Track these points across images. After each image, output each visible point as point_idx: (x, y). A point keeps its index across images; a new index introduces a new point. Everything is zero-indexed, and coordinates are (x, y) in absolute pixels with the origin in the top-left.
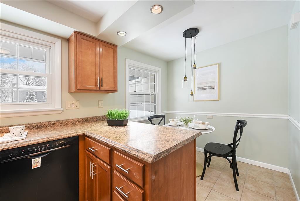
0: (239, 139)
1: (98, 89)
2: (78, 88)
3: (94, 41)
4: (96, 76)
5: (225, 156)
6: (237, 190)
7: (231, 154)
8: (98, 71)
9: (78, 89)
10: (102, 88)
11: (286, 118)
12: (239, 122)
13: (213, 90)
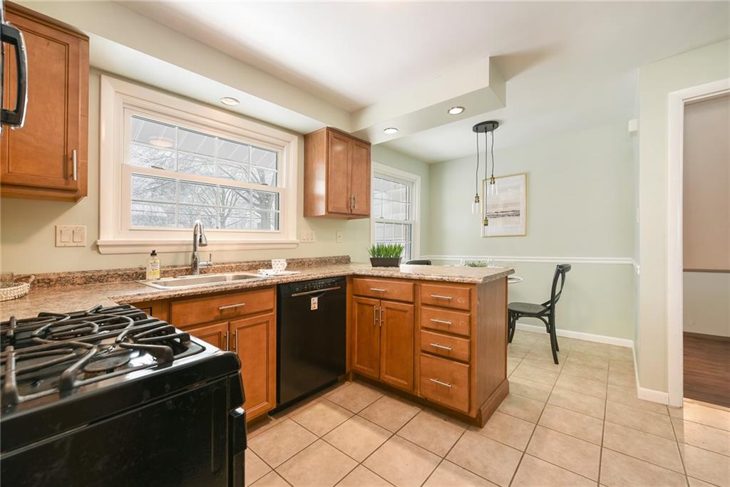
0: (560, 292)
1: (350, 212)
2: (330, 210)
3: (347, 139)
4: (347, 192)
5: (539, 315)
6: (556, 362)
7: (548, 312)
8: (349, 185)
9: (329, 213)
10: (353, 212)
11: (630, 262)
12: (561, 267)
13: (516, 218)
